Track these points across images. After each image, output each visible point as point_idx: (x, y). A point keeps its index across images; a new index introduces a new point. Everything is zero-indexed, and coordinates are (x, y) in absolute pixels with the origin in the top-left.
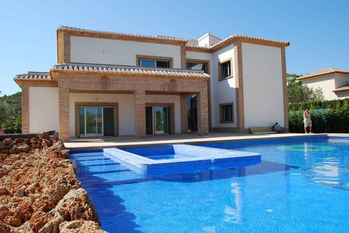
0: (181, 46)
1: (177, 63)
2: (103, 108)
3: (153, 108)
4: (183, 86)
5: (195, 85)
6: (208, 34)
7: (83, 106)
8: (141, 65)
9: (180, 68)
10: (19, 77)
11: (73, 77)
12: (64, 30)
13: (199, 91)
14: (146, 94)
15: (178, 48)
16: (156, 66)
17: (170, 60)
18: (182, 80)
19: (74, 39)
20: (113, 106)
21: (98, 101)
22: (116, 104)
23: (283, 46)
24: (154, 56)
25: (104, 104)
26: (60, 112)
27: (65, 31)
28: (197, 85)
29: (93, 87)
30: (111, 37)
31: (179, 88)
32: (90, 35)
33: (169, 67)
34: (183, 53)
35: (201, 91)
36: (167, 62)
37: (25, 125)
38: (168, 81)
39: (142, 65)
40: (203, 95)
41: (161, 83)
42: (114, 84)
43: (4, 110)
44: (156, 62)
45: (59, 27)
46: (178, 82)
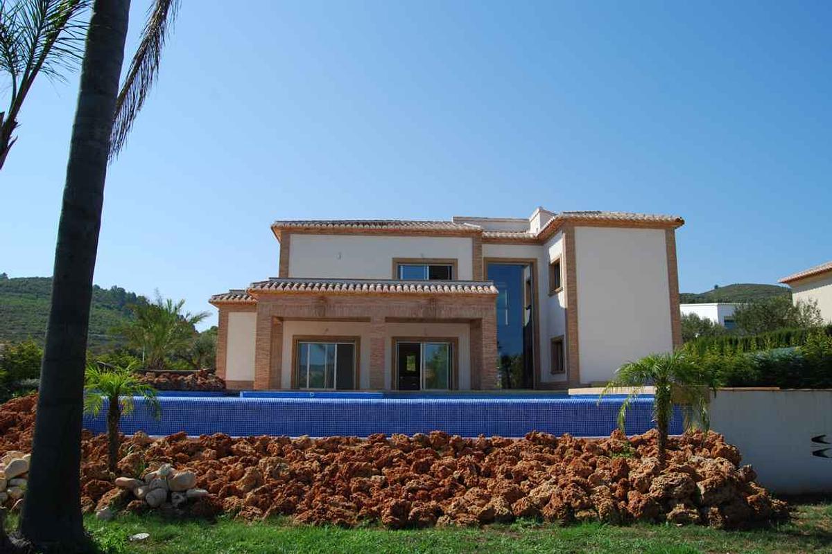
0: (473, 237)
1: (465, 270)
2: (336, 346)
3: (421, 345)
4: (451, 309)
5: (472, 306)
6: (538, 210)
7: (307, 341)
8: (402, 278)
9: (469, 280)
10: (215, 299)
11: (277, 300)
12: (280, 227)
13: (480, 317)
14: (386, 321)
15: (468, 242)
16: (428, 278)
17: (453, 263)
18: (449, 300)
19: (295, 239)
20: (354, 341)
21: (328, 334)
22: (357, 339)
23: (670, 227)
24: (424, 259)
25: (336, 339)
26: (257, 349)
27: (282, 228)
28: (476, 306)
29: (305, 312)
30: (352, 232)
31: (443, 312)
32: (319, 232)
33: (451, 279)
34: (477, 250)
35: (483, 317)
36: (447, 267)
37: (220, 368)
38: (423, 301)
39: (404, 277)
40: (488, 323)
41: (412, 305)
42: (336, 309)
43: (211, 347)
44: (428, 267)
45: (273, 223)
46: (442, 303)
